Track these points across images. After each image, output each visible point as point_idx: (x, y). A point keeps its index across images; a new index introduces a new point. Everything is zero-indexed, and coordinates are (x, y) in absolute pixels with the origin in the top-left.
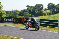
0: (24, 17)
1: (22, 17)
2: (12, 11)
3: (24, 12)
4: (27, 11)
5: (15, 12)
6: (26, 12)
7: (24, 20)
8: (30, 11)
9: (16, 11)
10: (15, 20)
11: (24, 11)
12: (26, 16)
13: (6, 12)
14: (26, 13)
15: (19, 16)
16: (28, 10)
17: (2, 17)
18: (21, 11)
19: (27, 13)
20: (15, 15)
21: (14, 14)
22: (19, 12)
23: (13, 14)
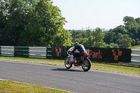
0: (118, 47)
1: (112, 45)
2: (88, 31)
3: (117, 34)
4: (126, 31)
5: (94, 34)
6: (124, 33)
7: (117, 54)
8: (133, 31)
9: (99, 30)
10: (95, 55)
11: (118, 30)
12: (121, 43)
13: (73, 35)
14: (122, 36)
15: (104, 44)
16: (127, 28)
17: (64, 45)
18: (111, 30)
19: (125, 37)
20: (94, 41)
21: (92, 38)
22: (106, 33)
23: (90, 39)
